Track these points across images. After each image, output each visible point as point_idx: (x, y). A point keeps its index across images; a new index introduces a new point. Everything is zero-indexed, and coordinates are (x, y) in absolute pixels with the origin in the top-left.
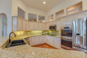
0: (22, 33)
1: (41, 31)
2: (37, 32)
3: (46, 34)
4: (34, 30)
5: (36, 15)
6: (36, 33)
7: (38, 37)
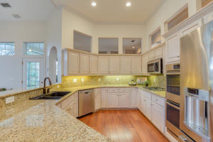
0: (83, 79)
1: (129, 78)
2: (118, 78)
3: (142, 84)
4: (109, 73)
5: (117, 39)
6: (117, 82)
7: (116, 90)
